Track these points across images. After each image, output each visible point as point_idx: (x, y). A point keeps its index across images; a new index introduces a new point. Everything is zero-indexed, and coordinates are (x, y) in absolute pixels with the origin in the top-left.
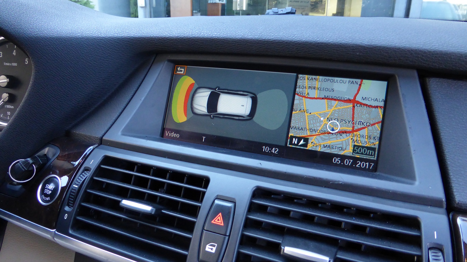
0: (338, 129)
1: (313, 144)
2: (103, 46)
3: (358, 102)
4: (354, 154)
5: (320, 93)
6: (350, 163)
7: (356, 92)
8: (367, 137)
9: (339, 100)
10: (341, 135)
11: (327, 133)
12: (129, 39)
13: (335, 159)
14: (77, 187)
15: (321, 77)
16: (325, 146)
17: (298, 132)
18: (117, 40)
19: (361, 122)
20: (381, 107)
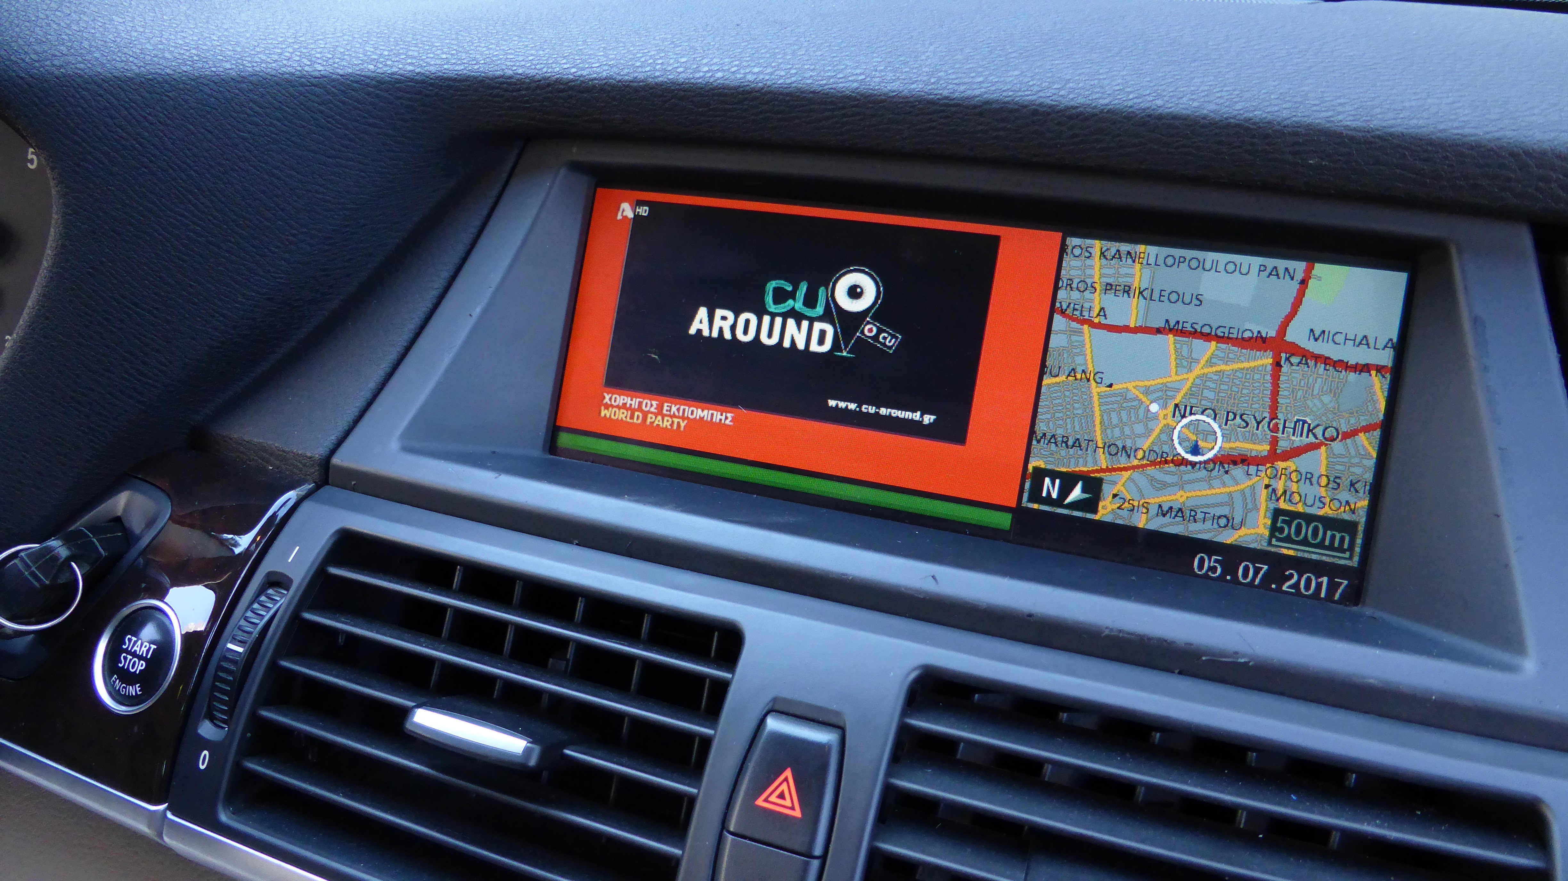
0: (1217, 448)
1: (1118, 502)
2: (322, 112)
3: (1295, 350)
4: (1274, 541)
5: (1147, 309)
6: (1260, 576)
7: (1288, 309)
8: (1324, 481)
9: (1220, 339)
10: (1227, 472)
11: (1172, 461)
12: (423, 82)
13: (1202, 561)
14: (240, 650)
15: (1153, 250)
16: (1165, 508)
17: (1063, 453)
18: (374, 87)
19: (1304, 422)
20: (1380, 369)
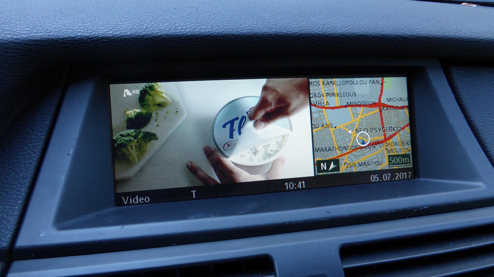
0: (369, 141)
1: (346, 165)
3: (384, 105)
4: (390, 166)
5: (341, 100)
6: (389, 177)
7: (380, 93)
8: (400, 144)
9: (364, 106)
10: (375, 147)
11: (359, 148)
13: (373, 177)
15: (338, 80)
16: (360, 164)
17: (326, 153)
19: (391, 127)
20: (406, 107)
